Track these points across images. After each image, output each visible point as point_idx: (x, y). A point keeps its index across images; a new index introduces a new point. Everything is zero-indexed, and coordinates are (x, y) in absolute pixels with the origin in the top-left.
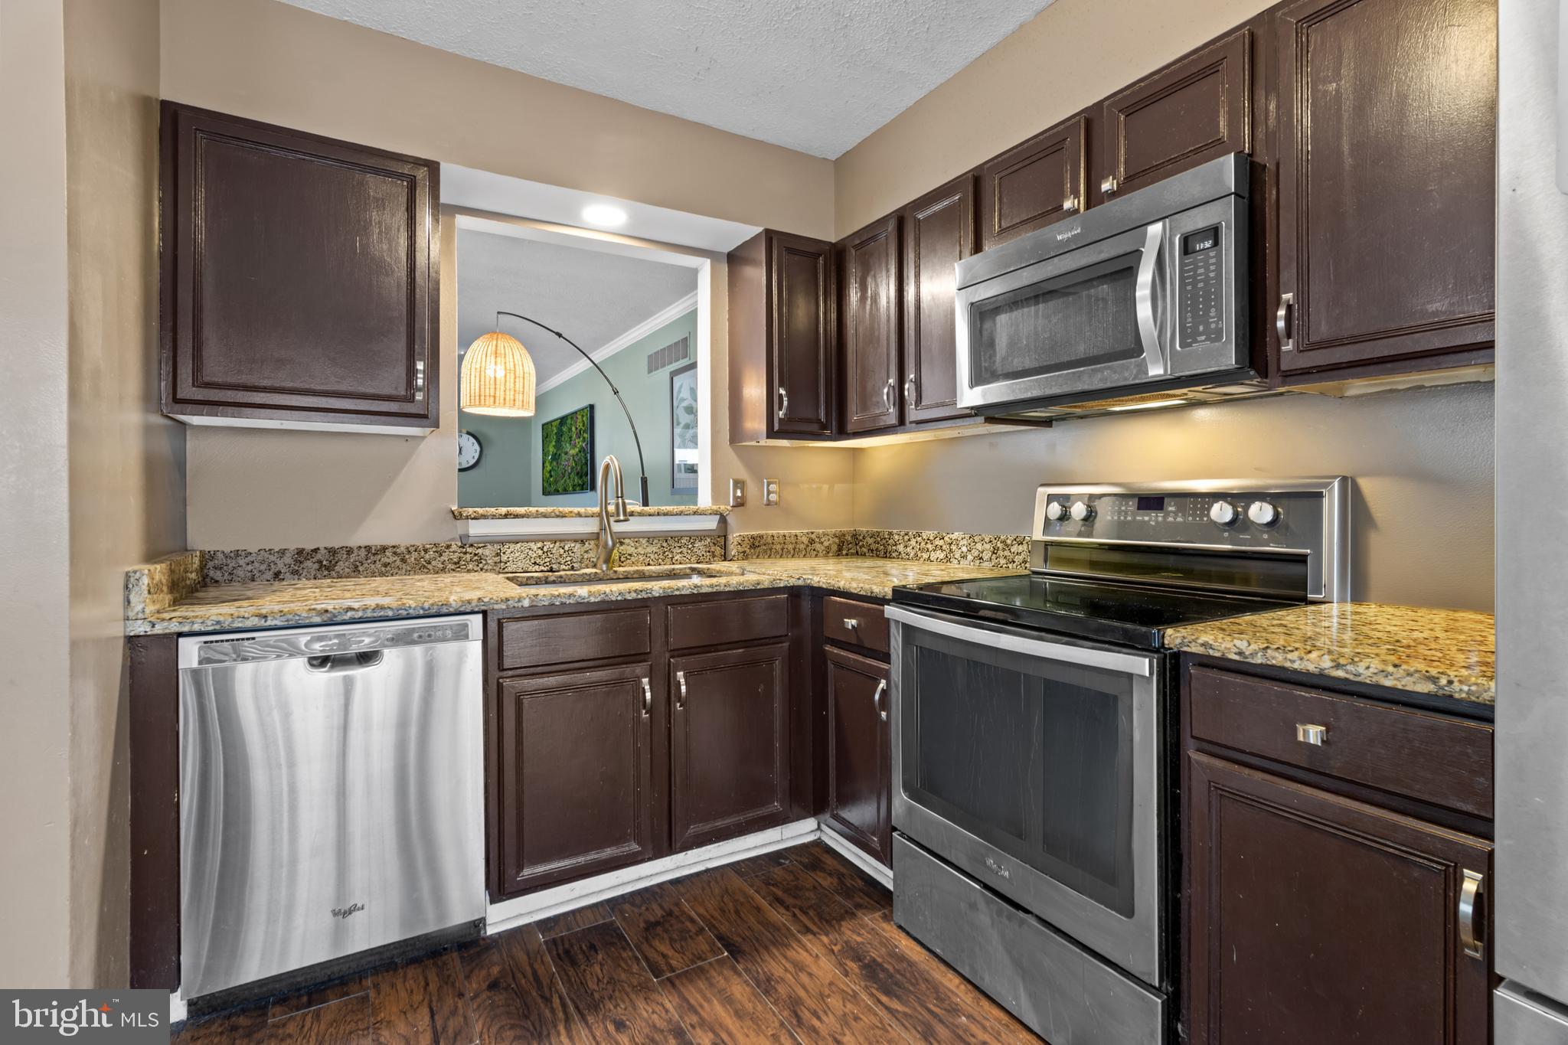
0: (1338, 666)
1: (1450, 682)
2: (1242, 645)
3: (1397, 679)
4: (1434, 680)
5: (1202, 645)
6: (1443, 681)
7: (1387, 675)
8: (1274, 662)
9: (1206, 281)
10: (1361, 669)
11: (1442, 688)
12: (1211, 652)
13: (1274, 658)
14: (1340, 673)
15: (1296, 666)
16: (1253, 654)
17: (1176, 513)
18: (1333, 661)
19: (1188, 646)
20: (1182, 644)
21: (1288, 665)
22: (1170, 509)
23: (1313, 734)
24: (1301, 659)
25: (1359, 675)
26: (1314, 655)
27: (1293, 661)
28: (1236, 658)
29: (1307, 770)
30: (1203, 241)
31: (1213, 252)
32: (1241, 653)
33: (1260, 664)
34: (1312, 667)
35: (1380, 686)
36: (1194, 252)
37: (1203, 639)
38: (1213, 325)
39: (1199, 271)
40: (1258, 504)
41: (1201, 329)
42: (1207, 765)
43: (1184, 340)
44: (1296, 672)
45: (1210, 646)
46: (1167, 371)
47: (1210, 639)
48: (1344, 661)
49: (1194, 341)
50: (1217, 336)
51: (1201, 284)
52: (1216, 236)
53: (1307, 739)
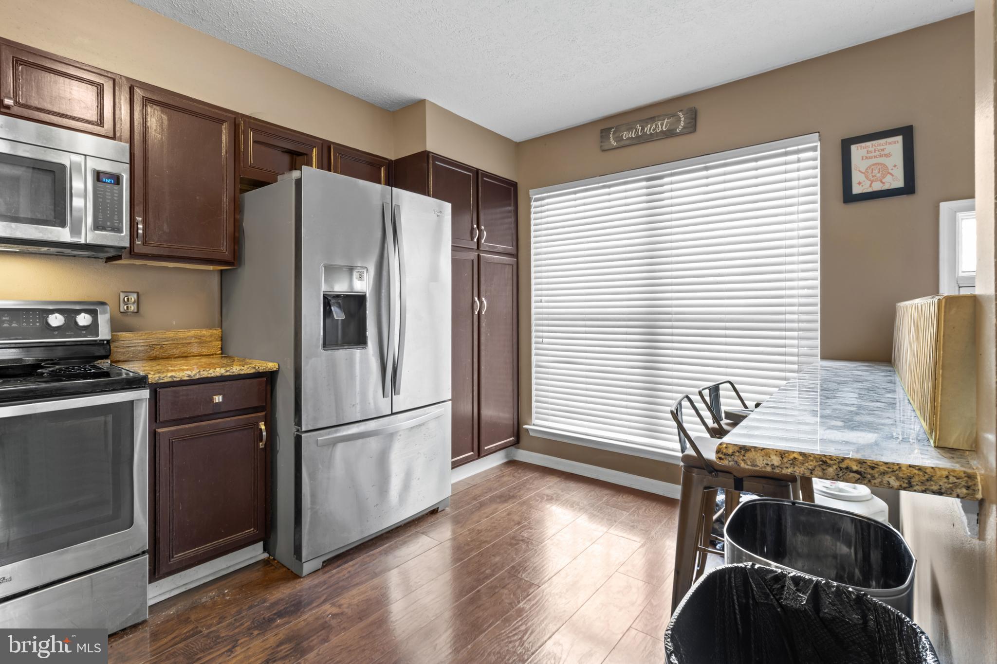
0: (227, 371)
1: (259, 367)
2: (189, 373)
3: (245, 371)
4: (254, 368)
5: (170, 377)
6: (257, 368)
7: (242, 370)
8: (204, 376)
9: (112, 200)
10: (234, 370)
11: (257, 370)
12: (175, 379)
13: (203, 374)
14: (228, 374)
15: (212, 375)
16: (196, 374)
17: (10, 321)
18: (225, 370)
19: (163, 379)
20: (159, 380)
21: (209, 375)
22: (5, 318)
23: (218, 399)
24: (214, 372)
25: (234, 372)
26: (218, 370)
27: (211, 374)
28: (188, 378)
29: (217, 413)
30: (108, 178)
31: (116, 187)
32: (189, 376)
33: (198, 379)
34: (218, 374)
35: (240, 375)
36: (103, 182)
37: (170, 374)
38: (116, 224)
39: (107, 194)
40: (83, 315)
41: (109, 224)
42: (169, 431)
43: (97, 227)
44: (212, 378)
45: (175, 377)
46: (86, 240)
47: (173, 374)
48: (228, 369)
49: (104, 229)
50: (119, 230)
51: (109, 201)
52: (117, 180)
53: (217, 401)
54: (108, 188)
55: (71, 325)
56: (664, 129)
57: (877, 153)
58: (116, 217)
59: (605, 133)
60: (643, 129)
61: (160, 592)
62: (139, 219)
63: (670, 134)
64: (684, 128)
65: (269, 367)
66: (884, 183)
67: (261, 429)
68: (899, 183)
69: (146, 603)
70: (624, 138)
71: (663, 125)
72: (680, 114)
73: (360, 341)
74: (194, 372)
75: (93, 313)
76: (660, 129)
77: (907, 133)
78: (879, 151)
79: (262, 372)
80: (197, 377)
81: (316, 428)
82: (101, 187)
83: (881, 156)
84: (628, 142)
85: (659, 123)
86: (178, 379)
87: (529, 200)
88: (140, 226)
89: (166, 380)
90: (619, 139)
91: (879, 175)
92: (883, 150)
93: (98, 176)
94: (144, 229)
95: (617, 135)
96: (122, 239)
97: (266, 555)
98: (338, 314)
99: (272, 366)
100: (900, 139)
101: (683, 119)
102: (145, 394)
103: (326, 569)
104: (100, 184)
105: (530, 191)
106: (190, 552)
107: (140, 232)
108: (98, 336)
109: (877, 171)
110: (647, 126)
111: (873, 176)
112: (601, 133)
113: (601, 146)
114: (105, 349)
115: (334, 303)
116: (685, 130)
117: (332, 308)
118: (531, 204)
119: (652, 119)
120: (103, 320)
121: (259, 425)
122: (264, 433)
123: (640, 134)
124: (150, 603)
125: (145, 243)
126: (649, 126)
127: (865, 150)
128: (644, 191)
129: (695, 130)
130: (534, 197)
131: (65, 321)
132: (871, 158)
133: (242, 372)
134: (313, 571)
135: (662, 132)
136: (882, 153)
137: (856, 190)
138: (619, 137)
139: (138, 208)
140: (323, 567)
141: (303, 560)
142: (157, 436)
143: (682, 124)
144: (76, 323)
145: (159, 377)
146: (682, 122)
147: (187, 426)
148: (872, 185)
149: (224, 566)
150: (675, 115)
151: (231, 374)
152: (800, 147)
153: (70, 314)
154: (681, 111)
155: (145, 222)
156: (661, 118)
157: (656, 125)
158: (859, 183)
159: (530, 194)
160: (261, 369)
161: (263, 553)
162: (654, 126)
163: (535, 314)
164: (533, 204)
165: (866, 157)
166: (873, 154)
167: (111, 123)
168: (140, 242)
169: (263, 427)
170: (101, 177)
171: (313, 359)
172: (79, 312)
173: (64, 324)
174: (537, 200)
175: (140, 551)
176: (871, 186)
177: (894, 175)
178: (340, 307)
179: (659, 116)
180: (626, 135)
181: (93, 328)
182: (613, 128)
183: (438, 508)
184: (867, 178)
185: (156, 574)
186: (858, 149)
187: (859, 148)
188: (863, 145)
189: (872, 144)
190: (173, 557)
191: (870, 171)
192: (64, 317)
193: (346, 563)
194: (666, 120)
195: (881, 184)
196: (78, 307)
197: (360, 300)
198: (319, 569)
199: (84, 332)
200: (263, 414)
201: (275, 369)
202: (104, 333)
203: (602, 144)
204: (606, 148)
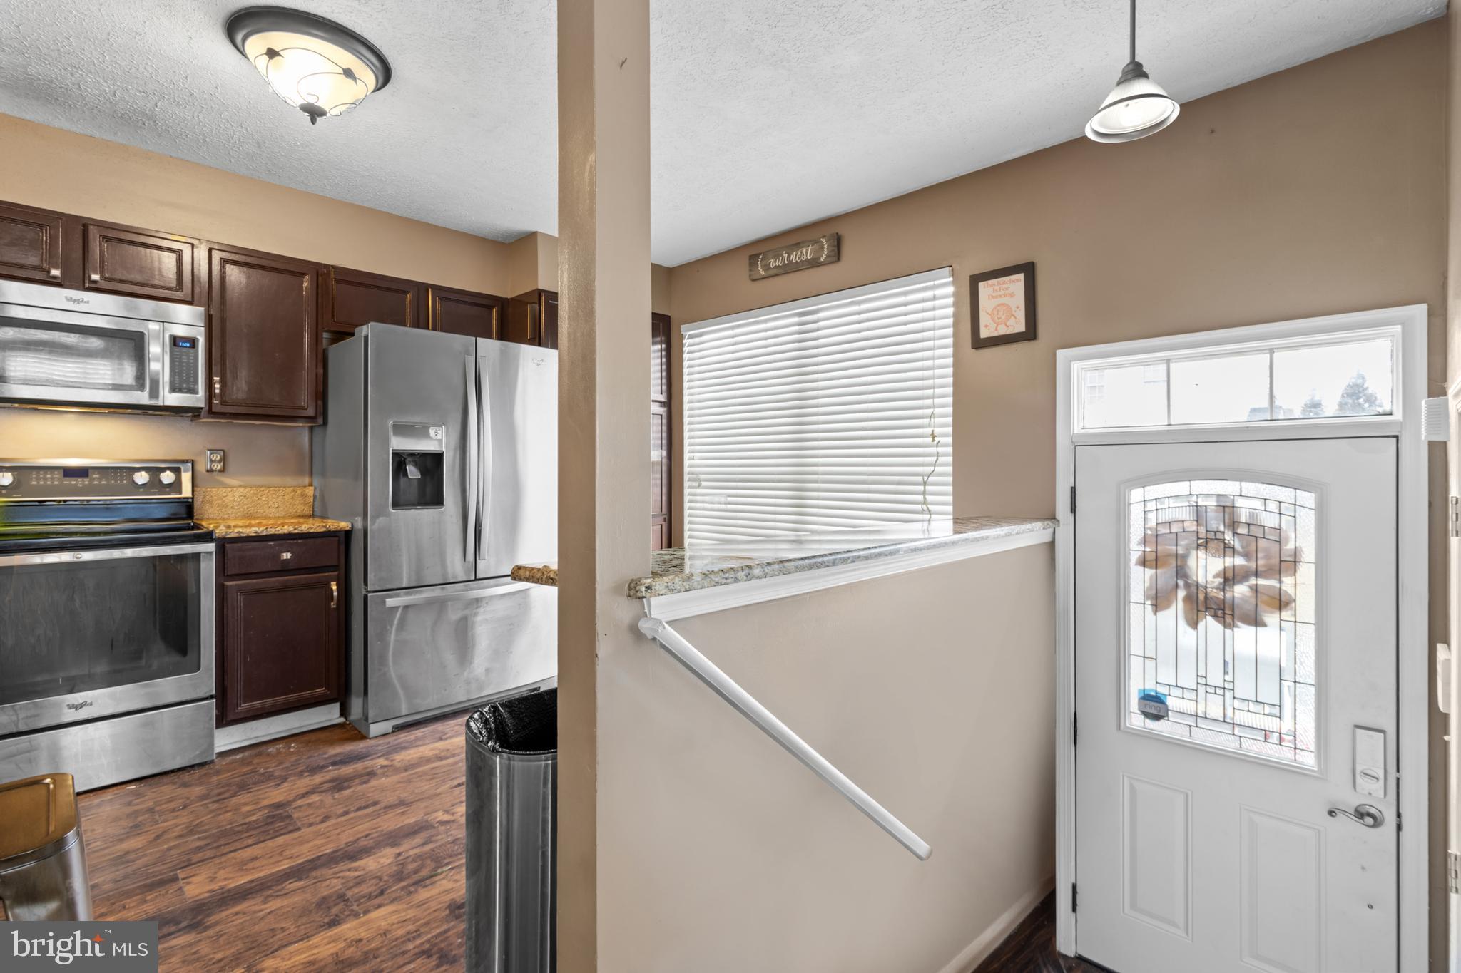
0: (295, 529)
1: (330, 526)
2: (256, 529)
3: (315, 529)
4: (325, 527)
5: (237, 533)
6: (328, 527)
7: (312, 528)
8: (271, 533)
9: (188, 363)
11: (328, 529)
12: (242, 535)
13: (271, 531)
14: (296, 531)
15: (280, 532)
16: (263, 531)
17: (100, 479)
18: (293, 527)
19: (229, 534)
20: (225, 535)
21: (276, 533)
22: (95, 476)
23: (286, 556)
24: (282, 529)
25: (303, 530)
26: (286, 527)
28: (255, 535)
29: (285, 569)
30: (185, 342)
31: (192, 351)
32: (256, 532)
33: (266, 535)
34: (286, 532)
35: (309, 533)
36: (179, 346)
37: (237, 530)
38: (192, 386)
39: (184, 357)
40: (168, 472)
41: (185, 386)
42: (236, 585)
43: (174, 389)
44: (280, 535)
45: (241, 533)
46: (163, 402)
47: (240, 530)
48: (297, 527)
49: (180, 391)
50: (194, 391)
51: (184, 364)
52: (193, 342)
53: (285, 558)
54: (185, 352)
55: (155, 484)
56: (809, 258)
57: (1002, 292)
58: (192, 379)
59: (753, 259)
60: (789, 257)
61: (232, 741)
62: (217, 378)
63: (814, 263)
64: (828, 256)
65: (341, 526)
66: (1008, 326)
67: (332, 589)
68: (1020, 327)
69: (213, 749)
70: (772, 267)
71: (807, 253)
72: (823, 240)
73: (436, 500)
74: (261, 529)
75: (177, 471)
76: (805, 257)
77: (1028, 270)
78: (1003, 290)
79: (333, 532)
80: (264, 533)
81: (384, 588)
82: (177, 351)
83: (1005, 295)
84: (775, 272)
85: (804, 251)
86: (244, 535)
87: (682, 337)
88: (217, 386)
89: (233, 535)
90: (767, 268)
91: (1003, 317)
92: (1007, 289)
93: (175, 341)
94: (221, 389)
95: (764, 263)
96: (197, 399)
97: (342, 720)
98: (413, 472)
99: (344, 525)
100: (1021, 276)
101: (826, 246)
102: (211, 547)
103: (395, 734)
104: (176, 349)
105: (682, 326)
106: (258, 703)
107: (217, 391)
108: (181, 493)
109: (1001, 313)
110: (792, 254)
111: (998, 318)
112: (750, 259)
113: (750, 276)
114: (188, 507)
115: (410, 461)
116: (828, 259)
117: (407, 467)
118: (684, 341)
119: (797, 246)
120: (186, 478)
121: (330, 585)
122: (335, 594)
123: (786, 262)
124: (217, 750)
125: (223, 402)
126: (795, 253)
127: (991, 289)
128: (796, 328)
129: (839, 259)
130: (689, 333)
131: (150, 478)
132: (996, 297)
133: (312, 531)
134: (382, 733)
135: (807, 259)
136: (1007, 292)
137: (984, 333)
138: (765, 265)
139: (215, 369)
140: (393, 732)
141: (370, 722)
142: (225, 589)
143: (826, 252)
144: (160, 482)
145: (226, 532)
146: (825, 250)
147: (255, 581)
148: (998, 328)
149: (297, 726)
150: (817, 242)
151: (300, 532)
152: (937, 282)
153: (155, 472)
154: (824, 237)
155: (223, 382)
156: (806, 244)
157: (801, 252)
158: (986, 326)
159: (682, 330)
160: (333, 528)
161: (340, 717)
162: (799, 253)
163: (689, 474)
164: (686, 341)
165: (992, 296)
166: (999, 293)
167: (190, 285)
168: (217, 402)
169: (334, 587)
170: (177, 342)
171: (381, 518)
172: (163, 470)
173: (149, 481)
174: (691, 337)
175: (207, 695)
176: (996, 330)
177: (1018, 317)
178: (416, 465)
179: (803, 242)
180: (774, 263)
181: (177, 485)
182: (760, 254)
183: (539, 688)
184: (993, 320)
185: (223, 720)
186: (984, 287)
187: (986, 285)
188: (989, 282)
189: (998, 282)
190: (240, 706)
191: (995, 312)
192: (149, 475)
193: (417, 729)
194: (810, 248)
195: (1005, 327)
196: (163, 465)
197: (437, 458)
198: (389, 734)
199: (168, 490)
200: (336, 573)
201: (348, 529)
202: (187, 491)
203: (752, 273)
204: (755, 278)
